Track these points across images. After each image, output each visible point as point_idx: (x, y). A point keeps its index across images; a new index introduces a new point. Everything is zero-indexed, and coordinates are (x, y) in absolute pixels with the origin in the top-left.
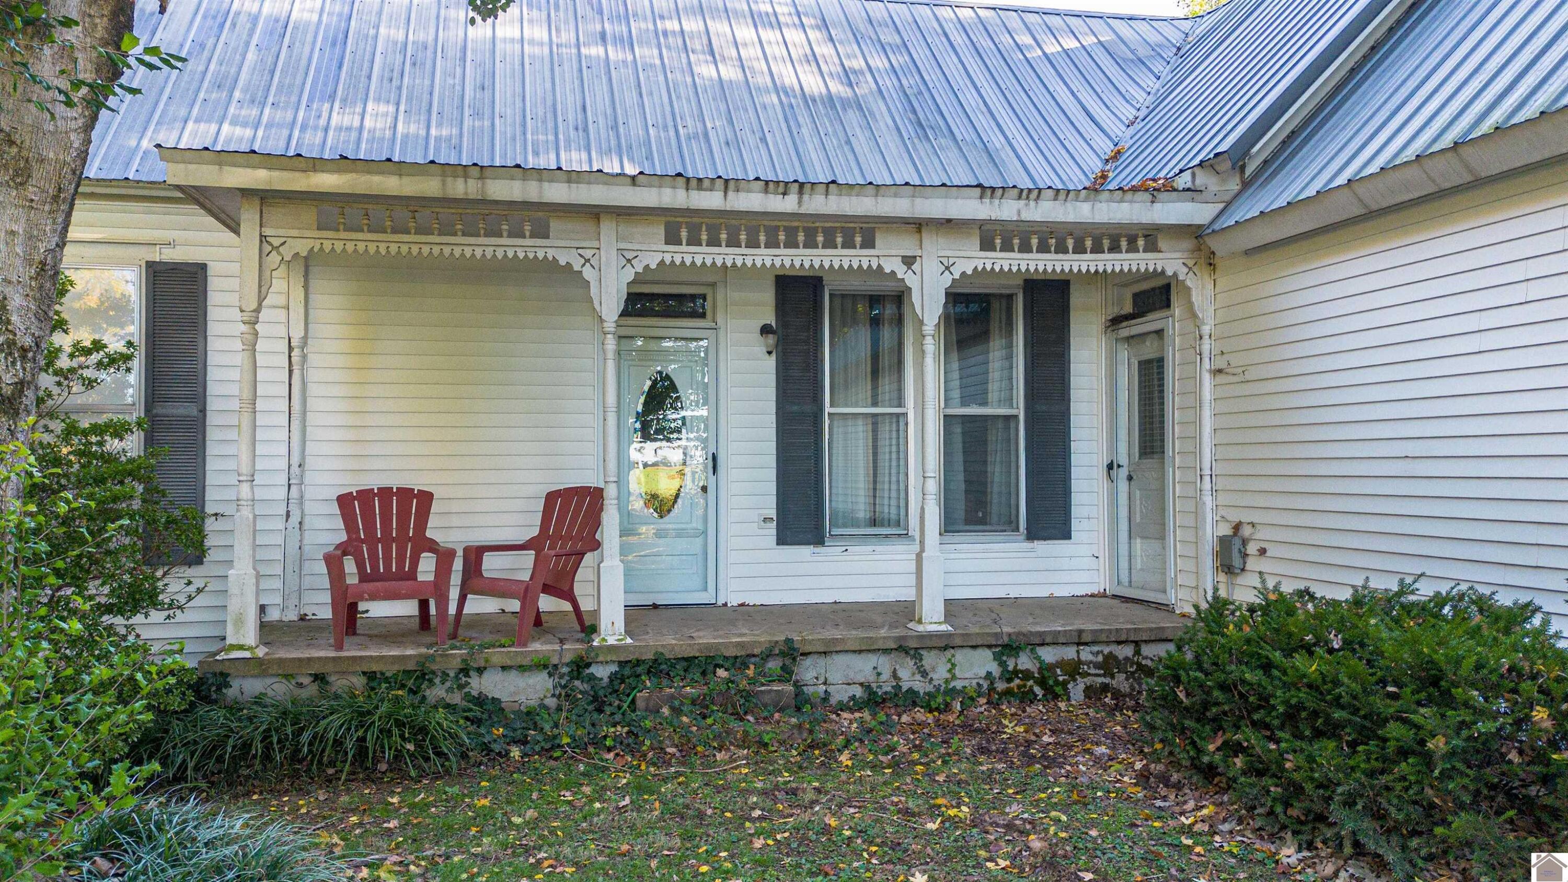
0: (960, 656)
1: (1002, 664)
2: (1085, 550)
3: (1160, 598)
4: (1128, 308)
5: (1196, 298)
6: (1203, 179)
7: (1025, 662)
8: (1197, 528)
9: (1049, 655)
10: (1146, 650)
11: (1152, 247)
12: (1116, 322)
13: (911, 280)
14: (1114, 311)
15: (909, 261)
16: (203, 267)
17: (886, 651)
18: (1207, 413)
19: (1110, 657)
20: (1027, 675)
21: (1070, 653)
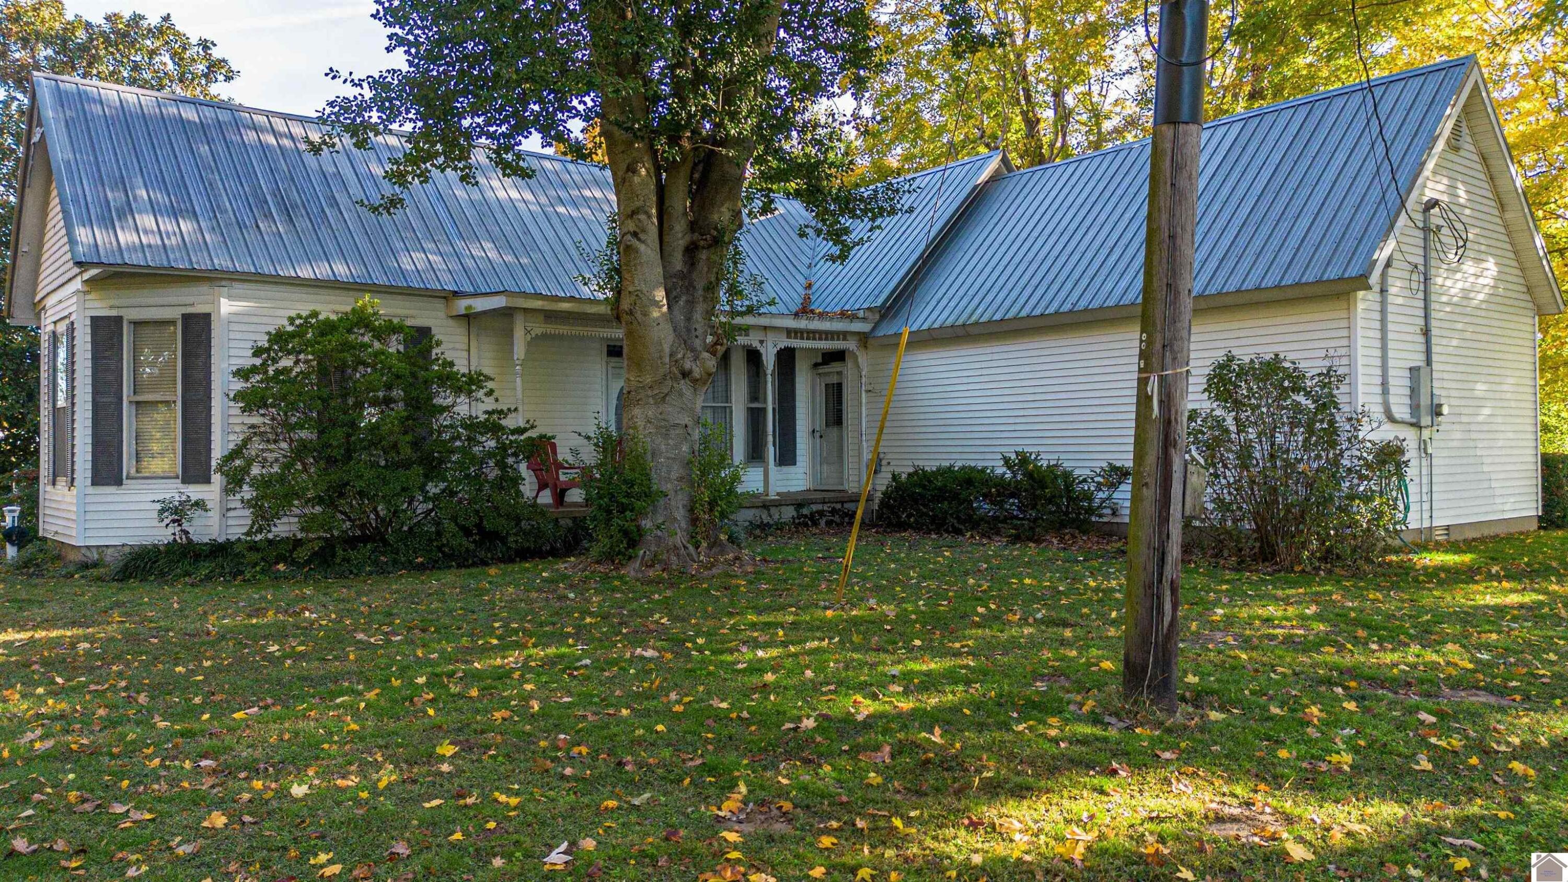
0: (783, 509)
1: (798, 512)
2: (802, 470)
3: (840, 488)
4: (820, 360)
5: (860, 360)
6: (868, 314)
7: (805, 511)
8: (860, 455)
9: (815, 508)
10: (846, 505)
11: (845, 339)
12: (816, 365)
13: (762, 350)
14: (814, 361)
15: (761, 342)
16: (430, 329)
17: (757, 507)
18: (864, 408)
19: (834, 509)
20: (806, 516)
21: (820, 507)
